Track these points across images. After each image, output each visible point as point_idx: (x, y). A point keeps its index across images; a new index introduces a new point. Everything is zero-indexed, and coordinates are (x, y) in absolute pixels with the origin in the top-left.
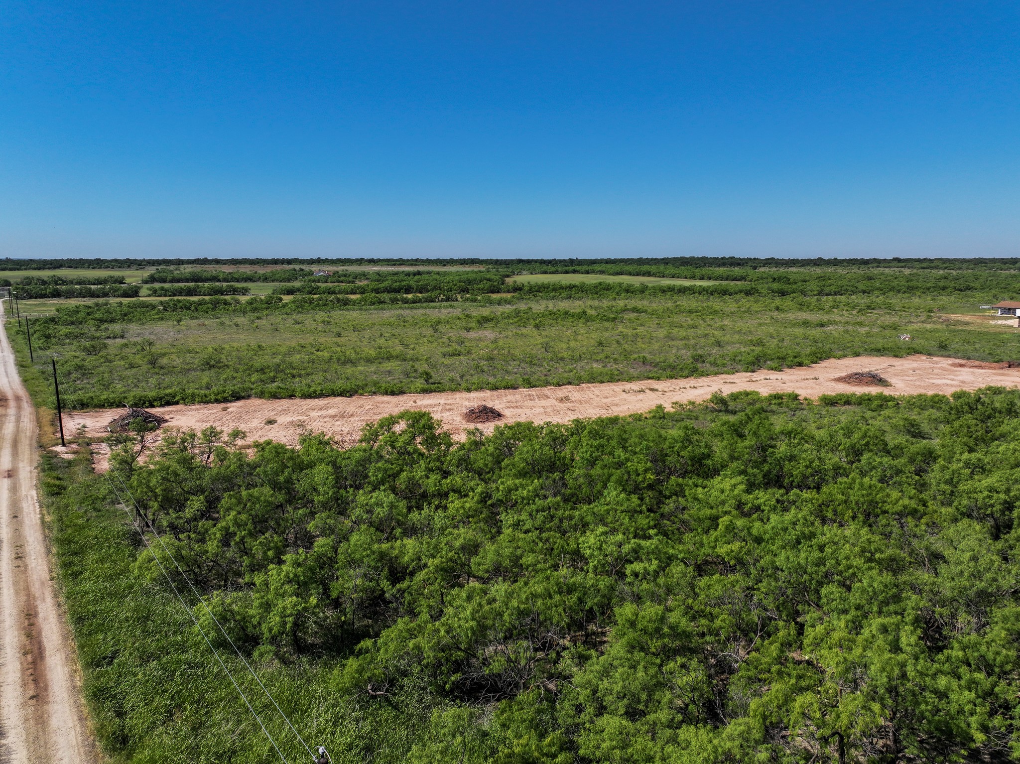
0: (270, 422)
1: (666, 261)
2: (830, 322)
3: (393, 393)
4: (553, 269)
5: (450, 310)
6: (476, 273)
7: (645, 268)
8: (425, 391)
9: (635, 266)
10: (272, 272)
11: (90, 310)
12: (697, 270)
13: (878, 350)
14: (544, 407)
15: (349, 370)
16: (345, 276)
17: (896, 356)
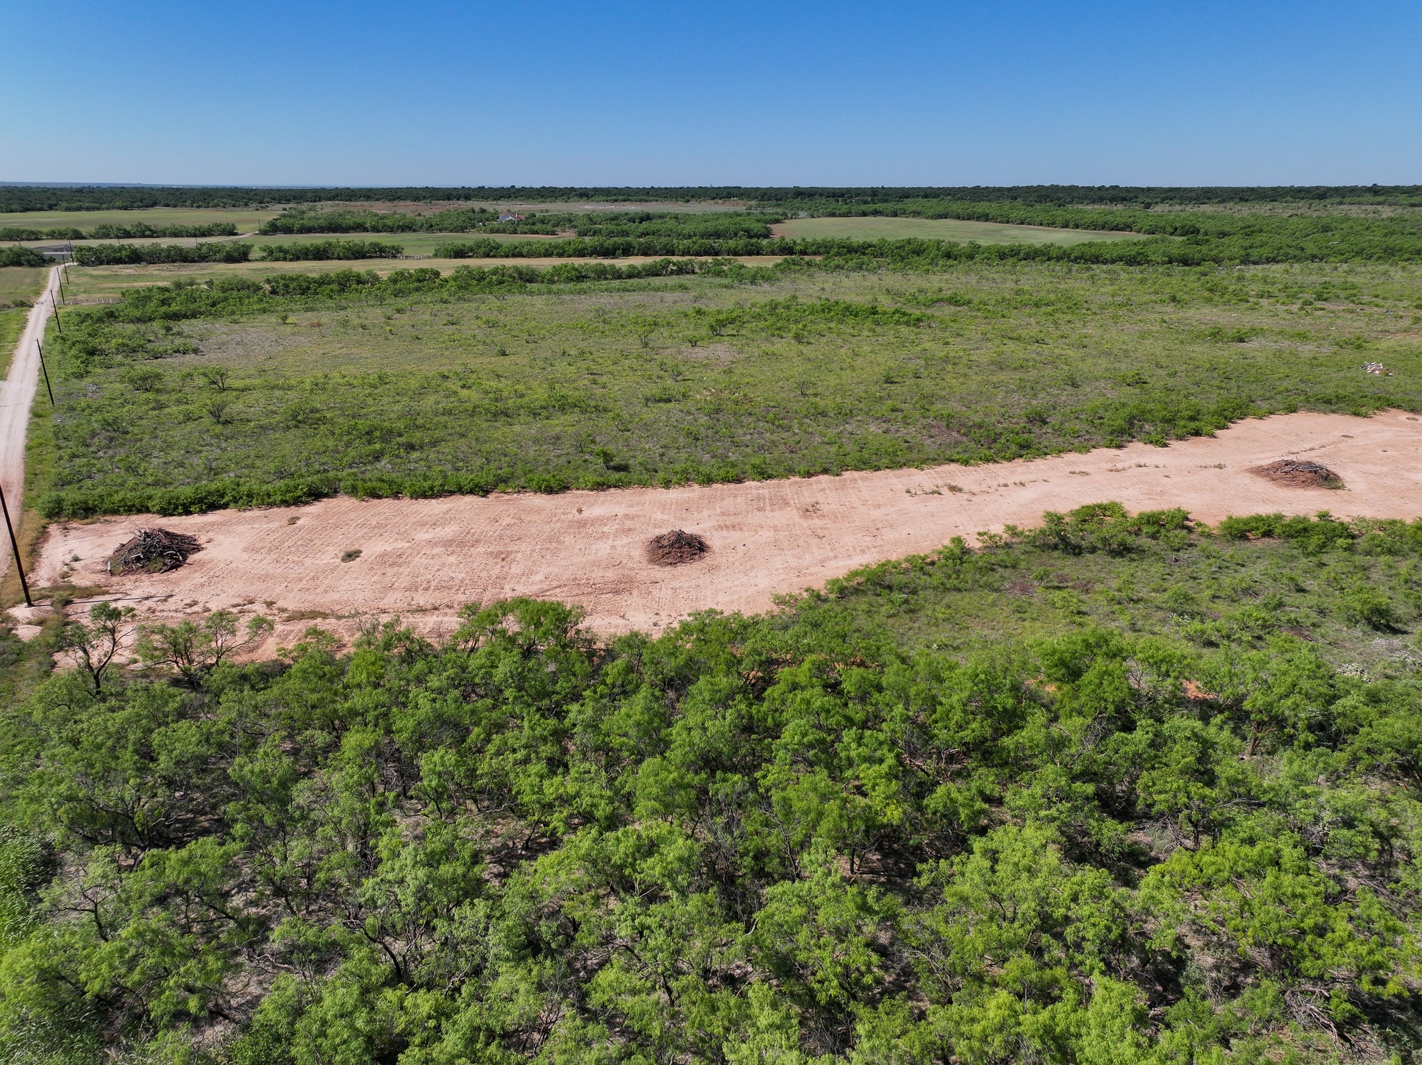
0: (351, 556)
1: (1013, 193)
2: (1256, 332)
3: (550, 491)
4: (845, 208)
5: (678, 295)
6: (731, 216)
7: (982, 207)
8: (601, 486)
9: (967, 204)
10: (441, 215)
11: (167, 294)
12: (1059, 212)
13: (1328, 402)
14: (776, 529)
15: (501, 431)
16: (543, 222)
17: (1356, 414)
